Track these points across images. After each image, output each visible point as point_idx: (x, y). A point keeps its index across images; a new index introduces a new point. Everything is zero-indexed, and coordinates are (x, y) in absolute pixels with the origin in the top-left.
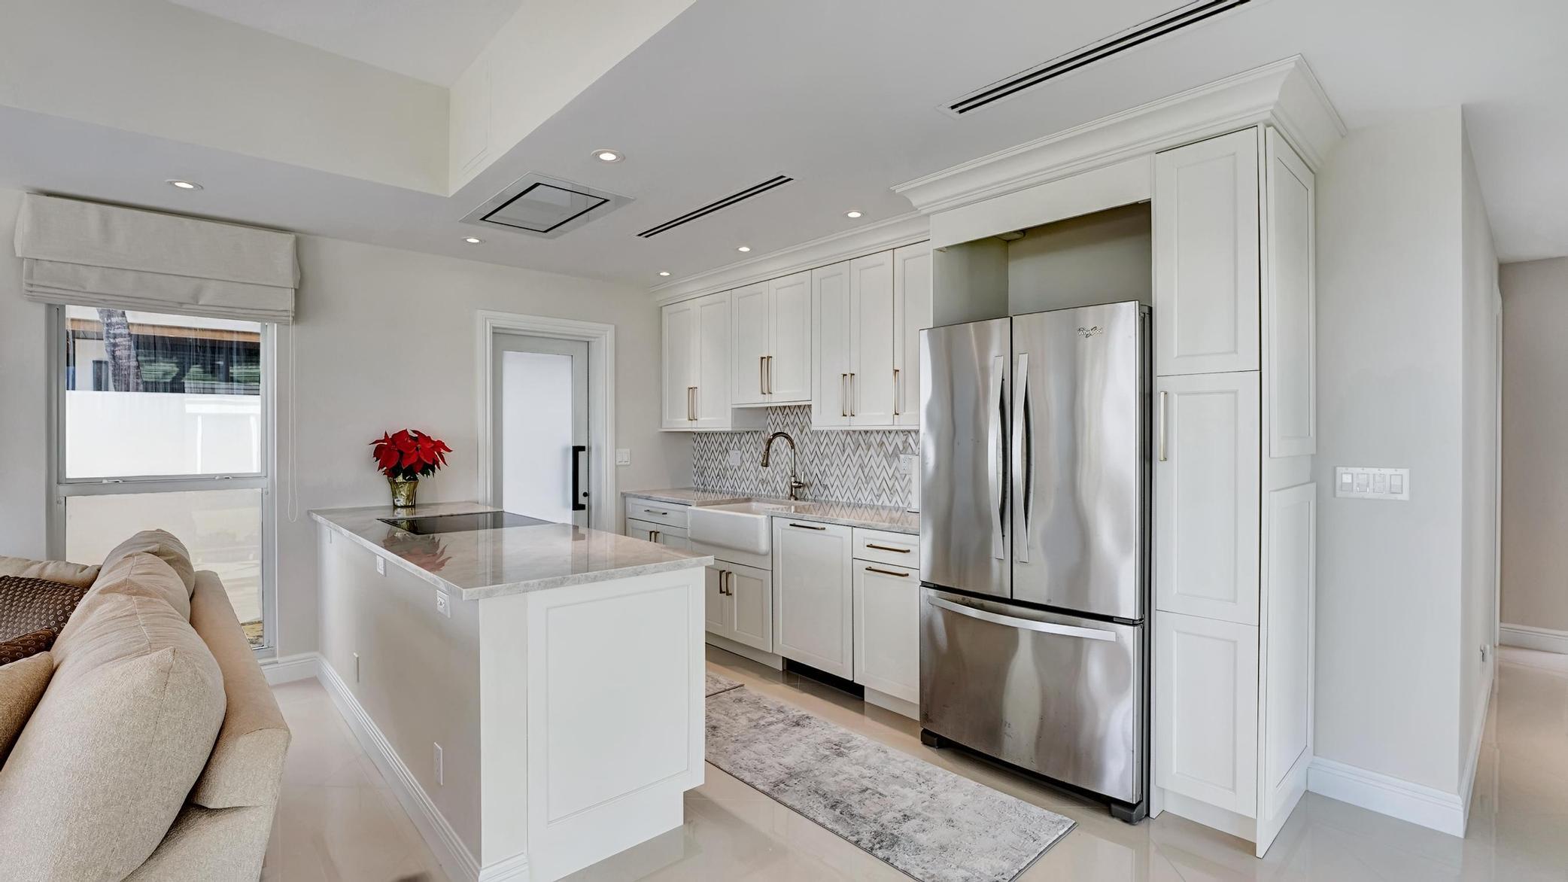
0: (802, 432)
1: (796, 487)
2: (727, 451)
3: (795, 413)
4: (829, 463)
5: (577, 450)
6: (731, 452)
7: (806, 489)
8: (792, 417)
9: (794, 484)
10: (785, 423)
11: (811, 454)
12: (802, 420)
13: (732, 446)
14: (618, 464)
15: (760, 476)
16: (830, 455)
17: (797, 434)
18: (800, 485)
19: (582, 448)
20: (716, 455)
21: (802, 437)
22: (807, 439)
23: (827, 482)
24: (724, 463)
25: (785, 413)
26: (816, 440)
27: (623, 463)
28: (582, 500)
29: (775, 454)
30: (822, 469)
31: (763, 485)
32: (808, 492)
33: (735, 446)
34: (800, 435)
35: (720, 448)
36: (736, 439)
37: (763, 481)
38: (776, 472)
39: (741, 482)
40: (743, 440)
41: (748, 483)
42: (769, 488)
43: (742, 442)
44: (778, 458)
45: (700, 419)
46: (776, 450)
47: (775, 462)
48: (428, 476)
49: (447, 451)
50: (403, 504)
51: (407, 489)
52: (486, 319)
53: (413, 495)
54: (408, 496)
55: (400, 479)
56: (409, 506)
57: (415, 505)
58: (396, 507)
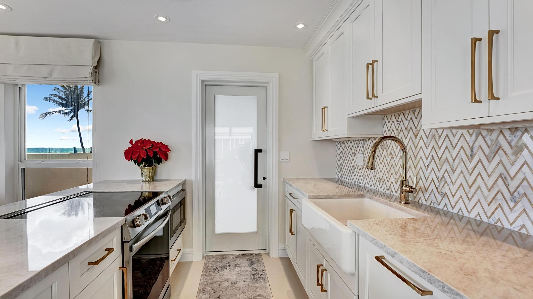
0: (416, 136)
1: (407, 192)
2: (355, 154)
3: (409, 118)
4: (449, 169)
5: (257, 152)
6: (357, 154)
7: (421, 194)
8: (406, 123)
9: (406, 188)
10: (399, 129)
11: (427, 159)
12: (416, 125)
13: (358, 150)
14: (281, 161)
15: (378, 175)
16: (451, 160)
17: (411, 138)
18: (411, 190)
19: (260, 151)
20: (349, 156)
21: (416, 142)
22: (421, 143)
23: (446, 190)
24: (353, 163)
25: (400, 120)
26: (433, 143)
27: (285, 161)
28: (260, 181)
29: (390, 157)
30: (440, 175)
31: (379, 183)
32: (422, 198)
33: (360, 151)
34: (414, 139)
35: (351, 152)
36: (361, 145)
37: (380, 180)
38: (390, 173)
39: (364, 179)
40: (366, 145)
41: (368, 180)
42: (384, 186)
43: (364, 147)
44: (392, 160)
45: (329, 130)
46: (391, 154)
47: (390, 165)
48: (159, 164)
49: (169, 150)
50: (144, 180)
51: (147, 171)
52: (197, 75)
53: (153, 175)
54: (147, 175)
55: (142, 166)
56: (148, 181)
57: (153, 180)
58: (143, 181)
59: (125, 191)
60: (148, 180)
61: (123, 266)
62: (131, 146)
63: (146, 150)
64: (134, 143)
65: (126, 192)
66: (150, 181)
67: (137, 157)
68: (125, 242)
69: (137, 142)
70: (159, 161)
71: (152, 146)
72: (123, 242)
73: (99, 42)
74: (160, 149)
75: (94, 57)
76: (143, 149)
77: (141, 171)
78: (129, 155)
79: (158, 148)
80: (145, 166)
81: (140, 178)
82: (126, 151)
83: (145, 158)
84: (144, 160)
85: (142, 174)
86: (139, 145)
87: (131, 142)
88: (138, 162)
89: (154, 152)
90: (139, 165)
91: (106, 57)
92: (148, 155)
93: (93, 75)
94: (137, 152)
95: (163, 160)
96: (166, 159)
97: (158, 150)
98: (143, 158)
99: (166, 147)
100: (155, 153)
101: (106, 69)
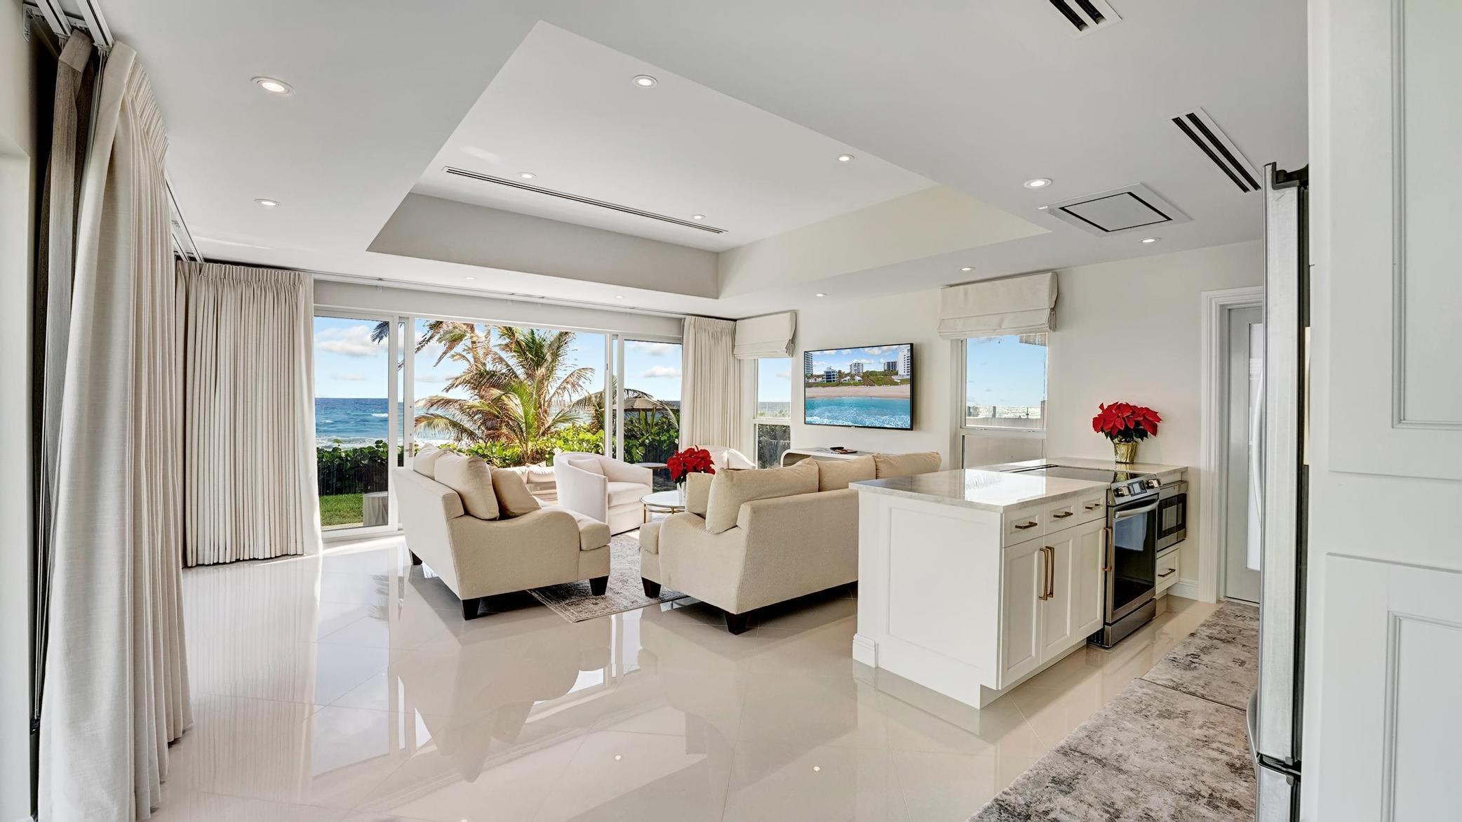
48: (1142, 440)
49: (1159, 420)
50: (1119, 461)
51: (1123, 449)
52: (1211, 299)
53: (1133, 455)
54: (1123, 454)
55: (1116, 440)
56: (1126, 463)
57: (1133, 463)
58: (1117, 462)
59: (1097, 468)
60: (1124, 461)
61: (1107, 526)
62: (1100, 412)
63: (1124, 419)
64: (1105, 407)
65: (1099, 470)
66: (1128, 463)
67: (1111, 429)
68: (1111, 506)
69: (1110, 407)
70: (1143, 435)
71: (1133, 413)
72: (1107, 507)
73: (1056, 272)
74: (1145, 417)
75: (1051, 297)
76: (1119, 417)
77: (1115, 448)
78: (1099, 424)
79: (1141, 417)
80: (1120, 441)
81: (1113, 458)
82: (1095, 419)
83: (1123, 429)
84: (1120, 433)
85: (1116, 451)
86: (1114, 411)
87: (1101, 406)
88: (1110, 434)
89: (1135, 421)
90: (1112, 439)
91: (1064, 289)
92: (1126, 425)
93: (1050, 320)
94: (1112, 421)
95: (1149, 433)
96: (1155, 433)
97: (1142, 418)
98: (1120, 430)
99: (1154, 414)
100: (1138, 423)
101: (1065, 309)
